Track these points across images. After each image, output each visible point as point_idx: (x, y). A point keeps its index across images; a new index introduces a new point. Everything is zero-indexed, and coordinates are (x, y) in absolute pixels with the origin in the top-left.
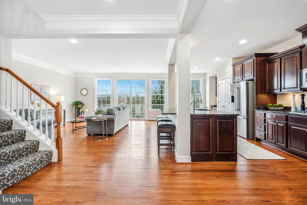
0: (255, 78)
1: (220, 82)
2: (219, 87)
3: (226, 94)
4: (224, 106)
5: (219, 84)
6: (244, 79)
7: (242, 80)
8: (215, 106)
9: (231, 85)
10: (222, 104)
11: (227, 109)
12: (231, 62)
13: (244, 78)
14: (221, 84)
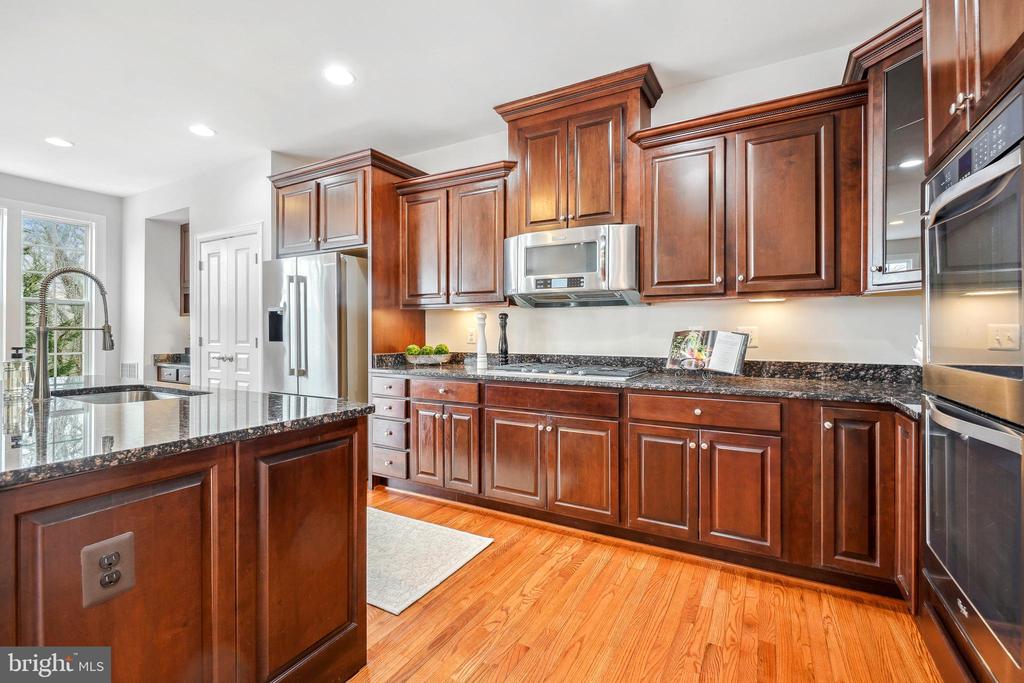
0: (369, 246)
1: (206, 249)
2: (204, 272)
3: (242, 304)
4: (231, 359)
5: (204, 259)
6: (323, 245)
7: (318, 248)
8: (180, 358)
9: (265, 264)
10: (216, 348)
11: (247, 370)
12: (266, 168)
13: (325, 240)
14: (214, 261)
